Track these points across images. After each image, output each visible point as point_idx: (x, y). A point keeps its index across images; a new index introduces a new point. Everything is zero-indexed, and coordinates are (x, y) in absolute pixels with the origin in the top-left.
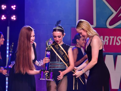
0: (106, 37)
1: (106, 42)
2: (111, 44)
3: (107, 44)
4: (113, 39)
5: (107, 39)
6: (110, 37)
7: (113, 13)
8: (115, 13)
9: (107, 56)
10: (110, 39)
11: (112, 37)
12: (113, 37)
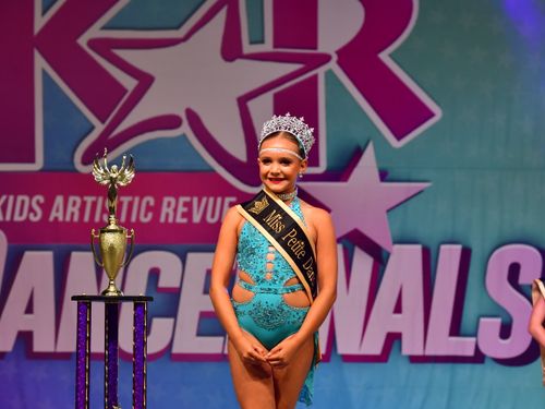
0: (71, 199)
1: (73, 214)
2: (86, 219)
3: (76, 219)
4: (94, 205)
5: (74, 204)
6: (86, 198)
7: (93, 128)
8: (99, 128)
9: (75, 255)
10: (84, 204)
11: (89, 200)
12: (93, 198)
